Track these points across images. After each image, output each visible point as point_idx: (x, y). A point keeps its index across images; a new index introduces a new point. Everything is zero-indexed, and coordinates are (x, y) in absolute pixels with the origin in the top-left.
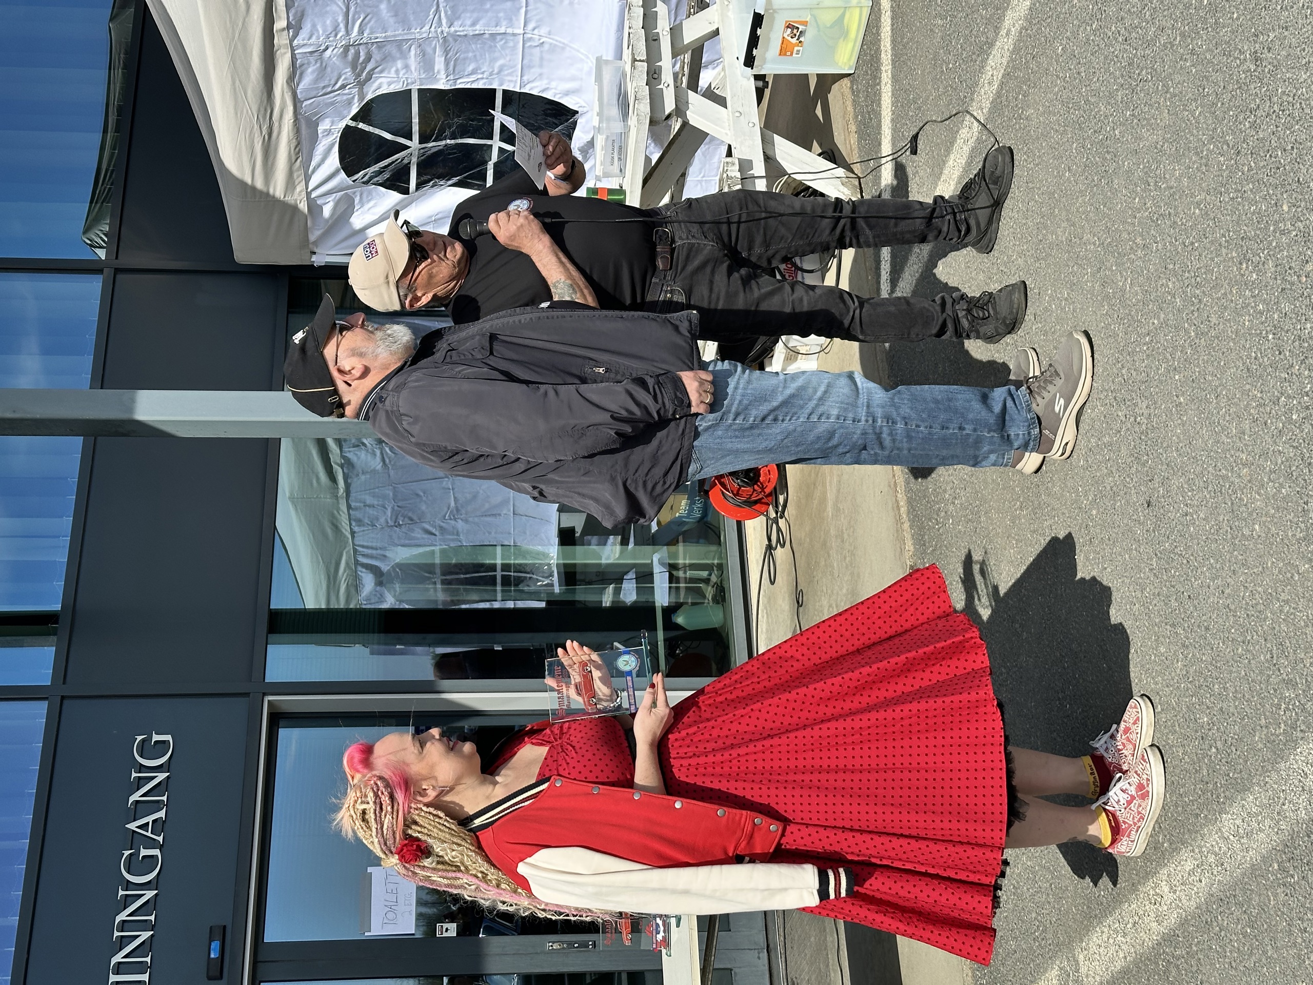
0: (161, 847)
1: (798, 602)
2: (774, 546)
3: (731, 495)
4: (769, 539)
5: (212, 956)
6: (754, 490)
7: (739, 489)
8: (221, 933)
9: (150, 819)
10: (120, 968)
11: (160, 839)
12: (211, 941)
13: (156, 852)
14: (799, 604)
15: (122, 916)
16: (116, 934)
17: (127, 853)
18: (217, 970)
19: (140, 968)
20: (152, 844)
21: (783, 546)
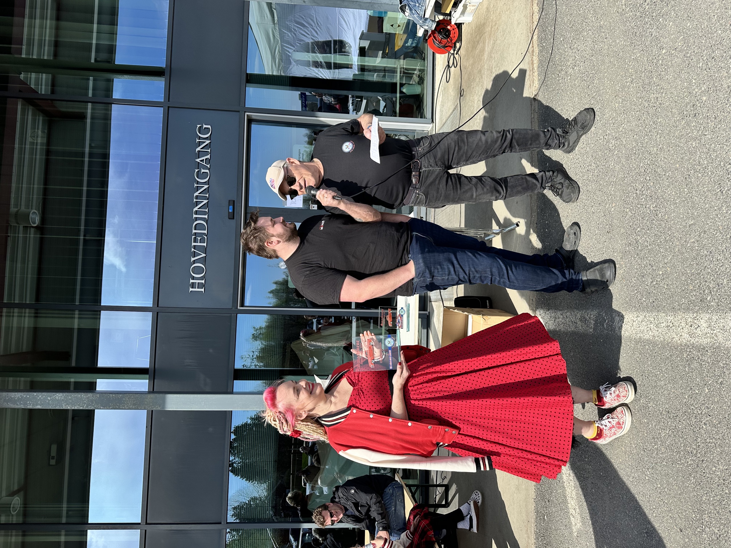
0: (209, 169)
1: (461, 94)
2: (451, 66)
3: (438, 43)
4: (448, 62)
5: (230, 211)
6: (448, 41)
7: (441, 40)
8: (233, 203)
9: (204, 158)
10: (196, 213)
11: (209, 166)
12: (229, 205)
13: (207, 171)
14: (461, 96)
15: (196, 194)
16: (195, 200)
17: (197, 170)
18: (232, 216)
19: (204, 213)
20: (205, 168)
21: (455, 67)
